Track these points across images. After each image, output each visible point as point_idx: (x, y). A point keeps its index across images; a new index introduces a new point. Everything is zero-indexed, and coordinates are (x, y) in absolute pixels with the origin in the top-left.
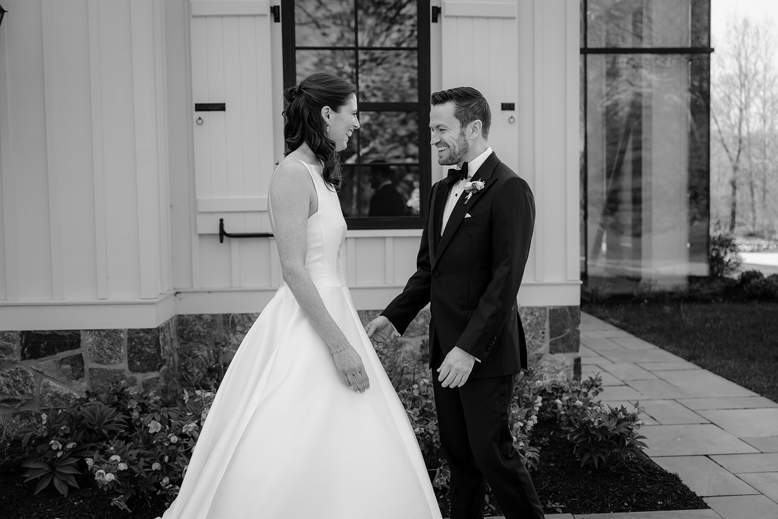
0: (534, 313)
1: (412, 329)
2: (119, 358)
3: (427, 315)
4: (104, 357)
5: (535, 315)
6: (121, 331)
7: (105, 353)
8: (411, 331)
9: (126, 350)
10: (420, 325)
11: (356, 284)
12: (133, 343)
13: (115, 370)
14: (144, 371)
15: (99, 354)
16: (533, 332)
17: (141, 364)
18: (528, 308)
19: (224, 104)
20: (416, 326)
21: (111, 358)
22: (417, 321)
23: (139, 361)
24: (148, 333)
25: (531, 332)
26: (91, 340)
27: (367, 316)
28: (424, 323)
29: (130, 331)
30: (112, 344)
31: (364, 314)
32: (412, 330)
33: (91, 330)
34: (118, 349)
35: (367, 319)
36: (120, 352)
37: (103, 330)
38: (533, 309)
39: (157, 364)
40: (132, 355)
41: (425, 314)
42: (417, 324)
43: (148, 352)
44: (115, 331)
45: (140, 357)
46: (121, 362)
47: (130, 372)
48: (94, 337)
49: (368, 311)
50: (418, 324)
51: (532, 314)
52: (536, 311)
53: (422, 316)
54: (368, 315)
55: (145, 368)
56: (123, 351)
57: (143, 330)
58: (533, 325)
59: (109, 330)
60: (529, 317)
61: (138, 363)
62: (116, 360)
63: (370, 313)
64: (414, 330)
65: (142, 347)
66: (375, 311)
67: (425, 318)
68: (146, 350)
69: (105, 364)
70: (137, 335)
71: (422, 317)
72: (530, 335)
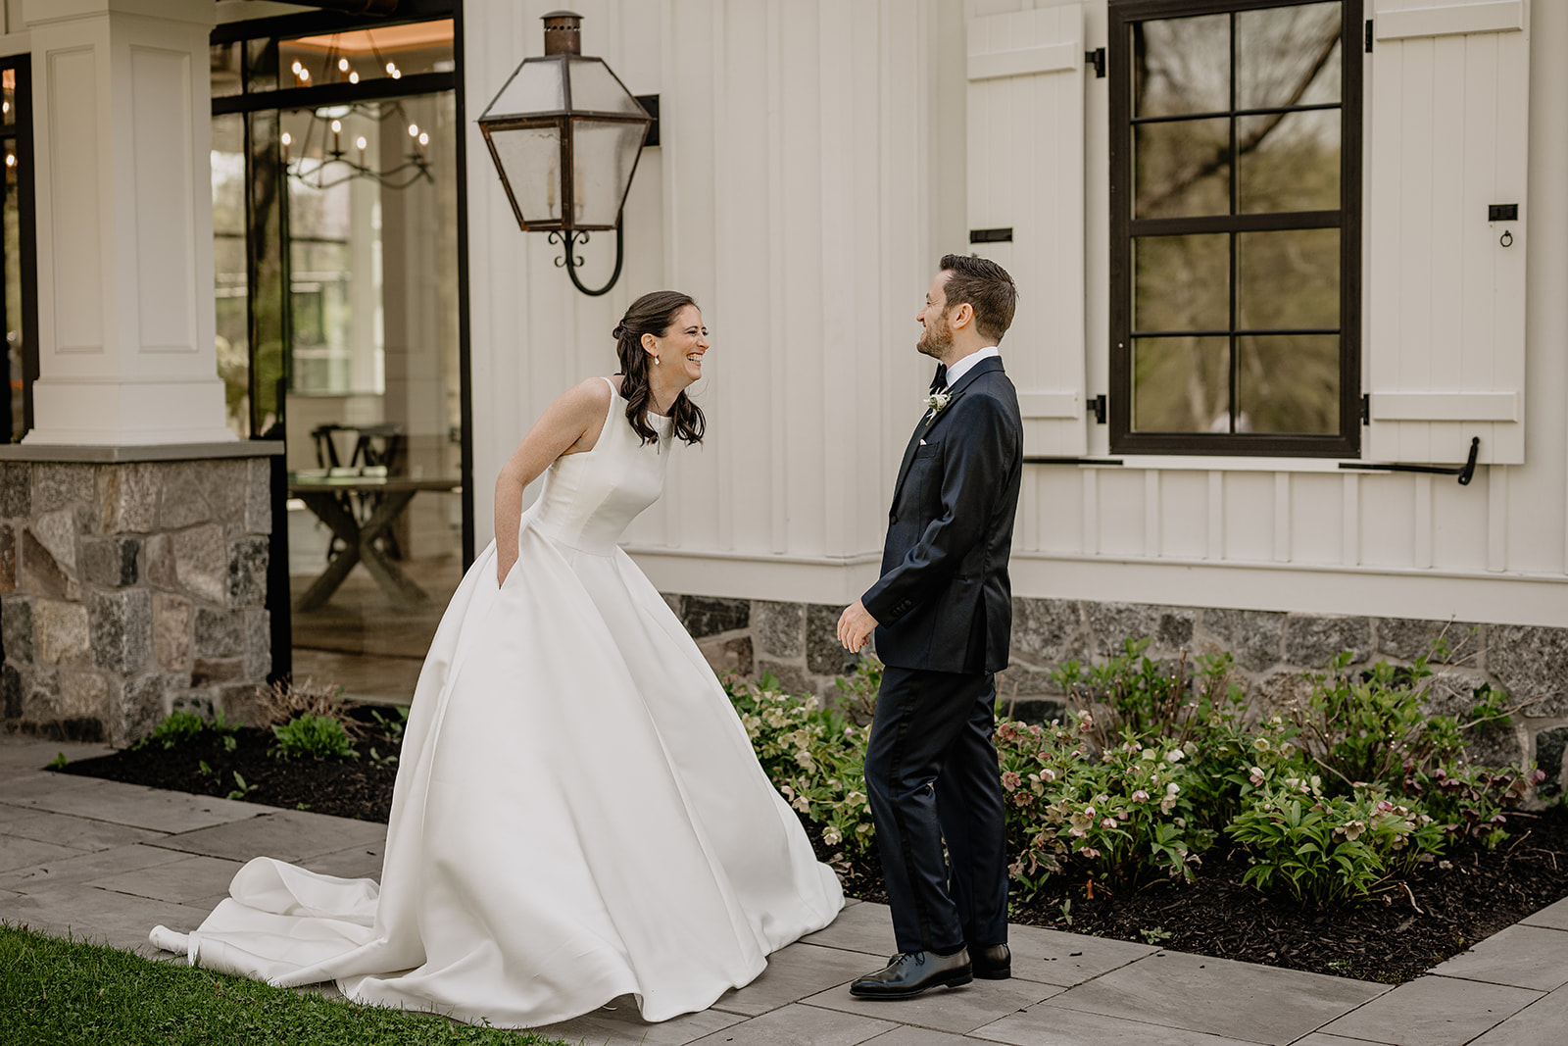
0: (1558, 642)
1: (1316, 652)
2: (796, 648)
3: (1346, 628)
4: (778, 644)
5: (1560, 647)
6: (800, 606)
7: (779, 640)
8: (1315, 657)
9: (805, 637)
10: (1332, 645)
11: (1223, 558)
12: (813, 627)
13: (790, 667)
14: (826, 673)
15: (771, 639)
16: (1557, 681)
17: (823, 661)
18: (1546, 630)
19: (1011, 230)
20: (1324, 648)
21: (785, 647)
22: (1327, 638)
23: (821, 655)
24: (833, 612)
25: (1553, 682)
26: (763, 616)
27: (1240, 622)
28: (1339, 642)
29: (811, 606)
30: (788, 626)
31: (1235, 617)
32: (1317, 655)
33: (764, 602)
34: (794, 634)
35: (1239, 626)
36: (797, 639)
37: (778, 603)
38: (1556, 634)
39: (843, 662)
40: (811, 645)
41: (1343, 625)
42: (1326, 643)
43: (831, 643)
44: (793, 606)
45: (821, 650)
46: (799, 655)
47: (810, 673)
48: (767, 612)
49: (1242, 611)
50: (1328, 645)
51: (1553, 642)
52: (1562, 639)
53: (1337, 628)
54: (1243, 619)
55: (828, 667)
56: (802, 637)
57: (828, 607)
58: (1556, 667)
59: (785, 603)
60: (1547, 650)
61: (819, 659)
62: (792, 650)
63: (1246, 615)
64: (1320, 655)
65: (824, 634)
66: (1254, 611)
67: (1341, 634)
68: (828, 639)
69: (778, 656)
70: (818, 614)
71: (1336, 631)
72: (1550, 687)
